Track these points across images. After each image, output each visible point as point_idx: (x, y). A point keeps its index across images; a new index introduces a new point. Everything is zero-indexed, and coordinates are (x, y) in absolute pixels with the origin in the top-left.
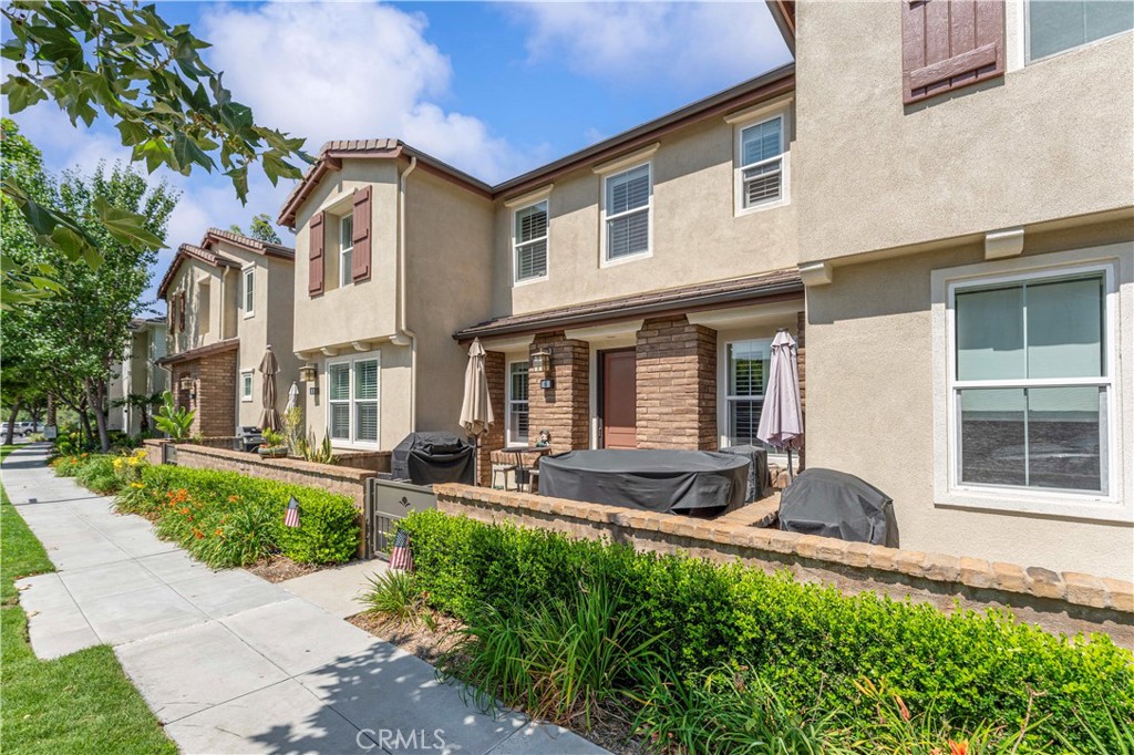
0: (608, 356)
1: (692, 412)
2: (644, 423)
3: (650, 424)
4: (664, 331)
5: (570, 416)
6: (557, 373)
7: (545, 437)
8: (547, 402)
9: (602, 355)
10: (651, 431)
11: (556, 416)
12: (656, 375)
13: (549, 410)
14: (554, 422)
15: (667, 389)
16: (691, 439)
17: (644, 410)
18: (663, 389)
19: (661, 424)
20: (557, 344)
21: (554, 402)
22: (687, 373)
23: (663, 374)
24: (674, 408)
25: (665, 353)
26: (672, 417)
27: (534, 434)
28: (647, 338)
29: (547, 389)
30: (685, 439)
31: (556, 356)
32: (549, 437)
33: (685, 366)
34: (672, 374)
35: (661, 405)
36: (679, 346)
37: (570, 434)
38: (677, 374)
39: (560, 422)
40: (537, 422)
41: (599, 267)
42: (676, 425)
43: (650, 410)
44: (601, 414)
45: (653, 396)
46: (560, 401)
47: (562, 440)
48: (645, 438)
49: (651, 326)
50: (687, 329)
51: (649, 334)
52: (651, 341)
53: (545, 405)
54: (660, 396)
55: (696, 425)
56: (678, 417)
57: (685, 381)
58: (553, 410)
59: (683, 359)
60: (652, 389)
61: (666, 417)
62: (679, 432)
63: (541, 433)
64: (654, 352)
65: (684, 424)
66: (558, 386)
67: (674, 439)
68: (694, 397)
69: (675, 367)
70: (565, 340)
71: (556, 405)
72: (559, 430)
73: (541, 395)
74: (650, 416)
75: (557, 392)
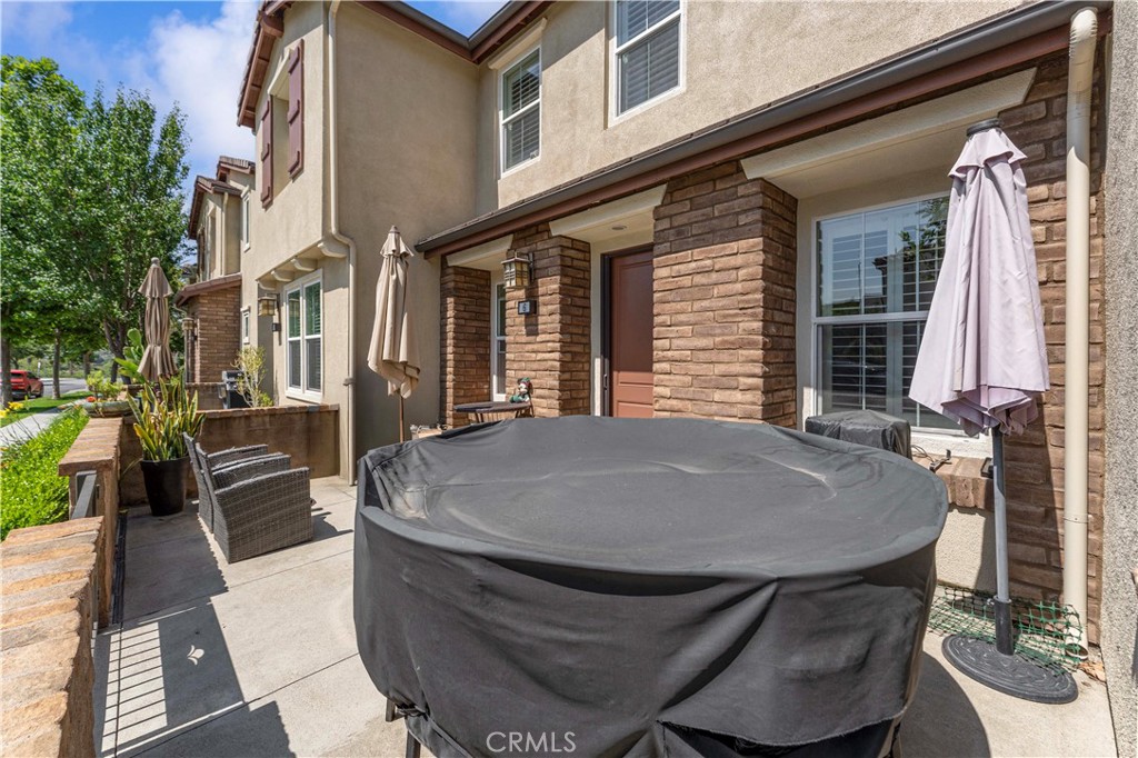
0: (617, 263)
1: (751, 345)
2: (665, 366)
3: (676, 368)
4: (700, 200)
5: (557, 355)
6: (541, 290)
7: (523, 386)
8: (528, 335)
9: (609, 261)
10: (678, 380)
11: (540, 356)
12: (686, 281)
13: (530, 347)
14: (535, 366)
15: (705, 304)
16: (749, 396)
17: (667, 342)
18: (697, 306)
19: (693, 368)
20: (540, 246)
21: (537, 334)
22: (742, 273)
23: (699, 279)
24: (718, 339)
25: (702, 240)
26: (713, 356)
27: (511, 382)
28: (671, 217)
29: (527, 315)
30: (738, 396)
31: (540, 264)
32: (530, 387)
33: (739, 260)
34: (714, 276)
35: (694, 334)
36: (728, 223)
37: (557, 383)
38: (724, 276)
39: (545, 365)
40: (515, 366)
41: (606, 127)
42: (720, 369)
43: (677, 342)
44: (608, 352)
45: (682, 318)
46: (544, 333)
47: (547, 392)
48: (667, 392)
49: (677, 195)
50: (741, 190)
51: (675, 209)
52: (679, 221)
53: (525, 339)
54: (692, 318)
55: (758, 369)
56: (725, 356)
57: (738, 287)
58: (535, 347)
59: (734, 246)
60: (678, 306)
61: (702, 356)
62: (726, 382)
63: (519, 381)
64: (677, 237)
65: (736, 368)
66: (542, 310)
67: (718, 395)
68: (754, 315)
69: (721, 264)
70: (550, 238)
71: (539, 339)
72: (542, 377)
73: (520, 325)
74: (676, 354)
75: (541, 319)
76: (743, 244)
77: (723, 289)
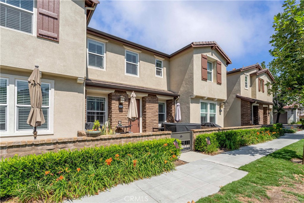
1: (157, 116)
2: (148, 118)
7: (120, 123)
8: (119, 112)
11: (123, 116)
12: (151, 107)
13: (120, 114)
14: (122, 118)
15: (153, 110)
16: (157, 121)
19: (152, 118)
21: (122, 112)
22: (156, 108)
25: (152, 103)
26: (154, 117)
30: (156, 121)
33: (156, 106)
35: (152, 114)
36: (155, 101)
38: (155, 108)
39: (125, 118)
40: (115, 118)
41: (124, 74)
42: (154, 118)
45: (150, 112)
47: (125, 123)
48: (148, 122)
50: (156, 98)
51: (149, 97)
52: (150, 99)
53: (119, 113)
54: (151, 112)
55: (158, 118)
56: (155, 117)
57: (156, 109)
59: (156, 104)
61: (152, 117)
64: (150, 102)
65: (156, 118)
66: (124, 107)
67: (154, 122)
68: (157, 112)
69: (154, 106)
70: (126, 94)
71: (123, 113)
72: (124, 120)
73: (117, 109)
74: (149, 117)
75: (123, 109)
76: (157, 104)
77: (155, 109)
